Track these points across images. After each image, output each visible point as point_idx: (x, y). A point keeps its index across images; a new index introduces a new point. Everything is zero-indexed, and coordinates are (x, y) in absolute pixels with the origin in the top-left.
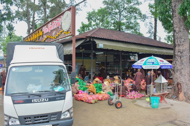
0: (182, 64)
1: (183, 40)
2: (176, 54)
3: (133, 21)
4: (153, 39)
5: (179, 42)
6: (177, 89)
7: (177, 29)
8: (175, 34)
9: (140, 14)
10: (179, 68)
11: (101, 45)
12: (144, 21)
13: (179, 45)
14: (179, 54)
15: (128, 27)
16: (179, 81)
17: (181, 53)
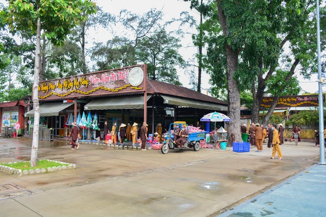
0: (235, 118)
1: (236, 99)
2: (230, 110)
3: (168, 66)
4: (196, 91)
5: (232, 100)
6: (231, 139)
7: (231, 90)
8: (230, 94)
9: (181, 60)
10: (233, 121)
11: (167, 100)
12: (184, 68)
13: (233, 103)
14: (233, 110)
15: (164, 74)
16: (233, 132)
17: (234, 109)
